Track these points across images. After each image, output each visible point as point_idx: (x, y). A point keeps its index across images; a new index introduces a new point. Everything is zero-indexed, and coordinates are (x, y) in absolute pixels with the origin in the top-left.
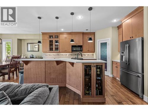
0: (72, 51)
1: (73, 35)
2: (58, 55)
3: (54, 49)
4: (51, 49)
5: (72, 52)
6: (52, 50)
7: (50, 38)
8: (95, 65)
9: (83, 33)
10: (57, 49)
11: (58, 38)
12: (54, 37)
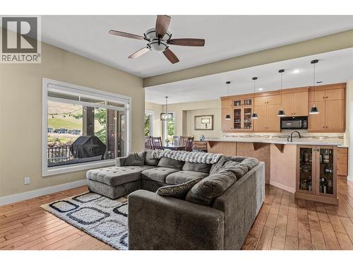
0: (282, 128)
1: (283, 96)
2: (250, 136)
3: (242, 125)
4: (237, 126)
5: (281, 131)
6: (240, 128)
7: (235, 105)
8: (319, 148)
9: (310, 89)
10: (248, 125)
11: (250, 104)
12: (242, 103)
